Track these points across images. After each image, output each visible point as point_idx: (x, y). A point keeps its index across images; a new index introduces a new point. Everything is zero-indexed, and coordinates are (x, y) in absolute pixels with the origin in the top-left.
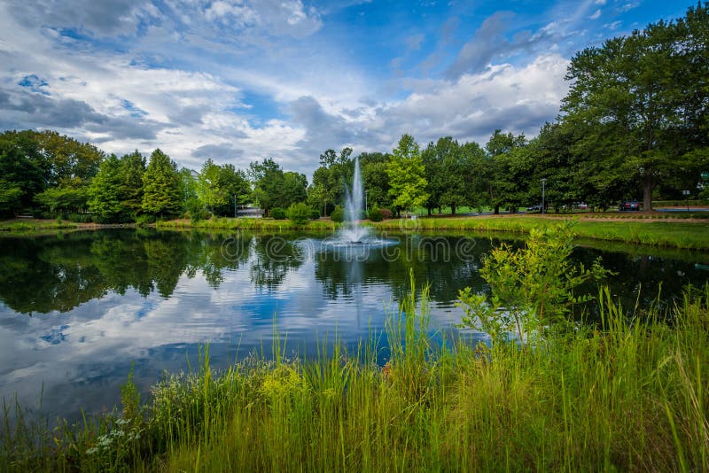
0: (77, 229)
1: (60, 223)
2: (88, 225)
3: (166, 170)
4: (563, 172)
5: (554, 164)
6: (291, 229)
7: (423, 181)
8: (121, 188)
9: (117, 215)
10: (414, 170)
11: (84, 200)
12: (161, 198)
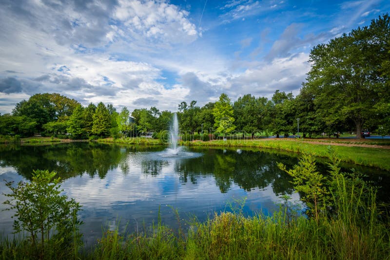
0: (61, 142)
1: (53, 139)
2: (66, 140)
3: (104, 113)
4: (311, 115)
5: (306, 110)
6: (159, 144)
7: (232, 119)
8: (82, 122)
9: (80, 135)
10: (227, 113)
11: (65, 127)
12: (100, 127)
